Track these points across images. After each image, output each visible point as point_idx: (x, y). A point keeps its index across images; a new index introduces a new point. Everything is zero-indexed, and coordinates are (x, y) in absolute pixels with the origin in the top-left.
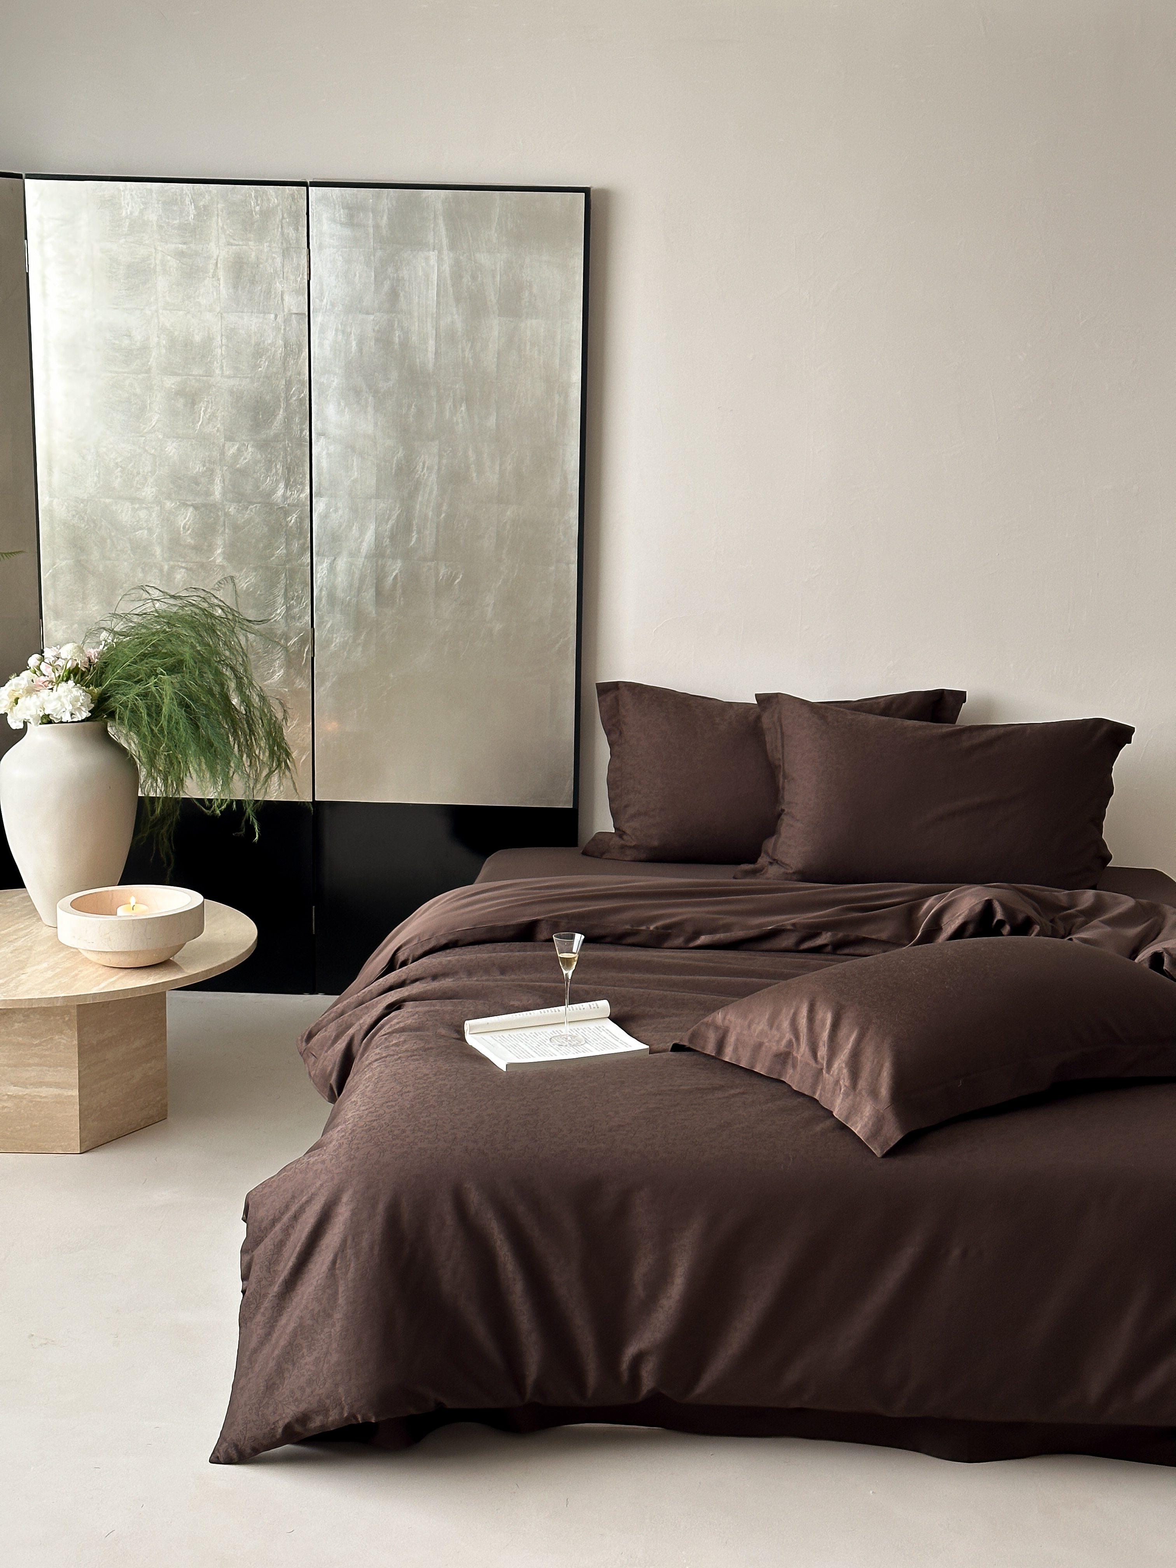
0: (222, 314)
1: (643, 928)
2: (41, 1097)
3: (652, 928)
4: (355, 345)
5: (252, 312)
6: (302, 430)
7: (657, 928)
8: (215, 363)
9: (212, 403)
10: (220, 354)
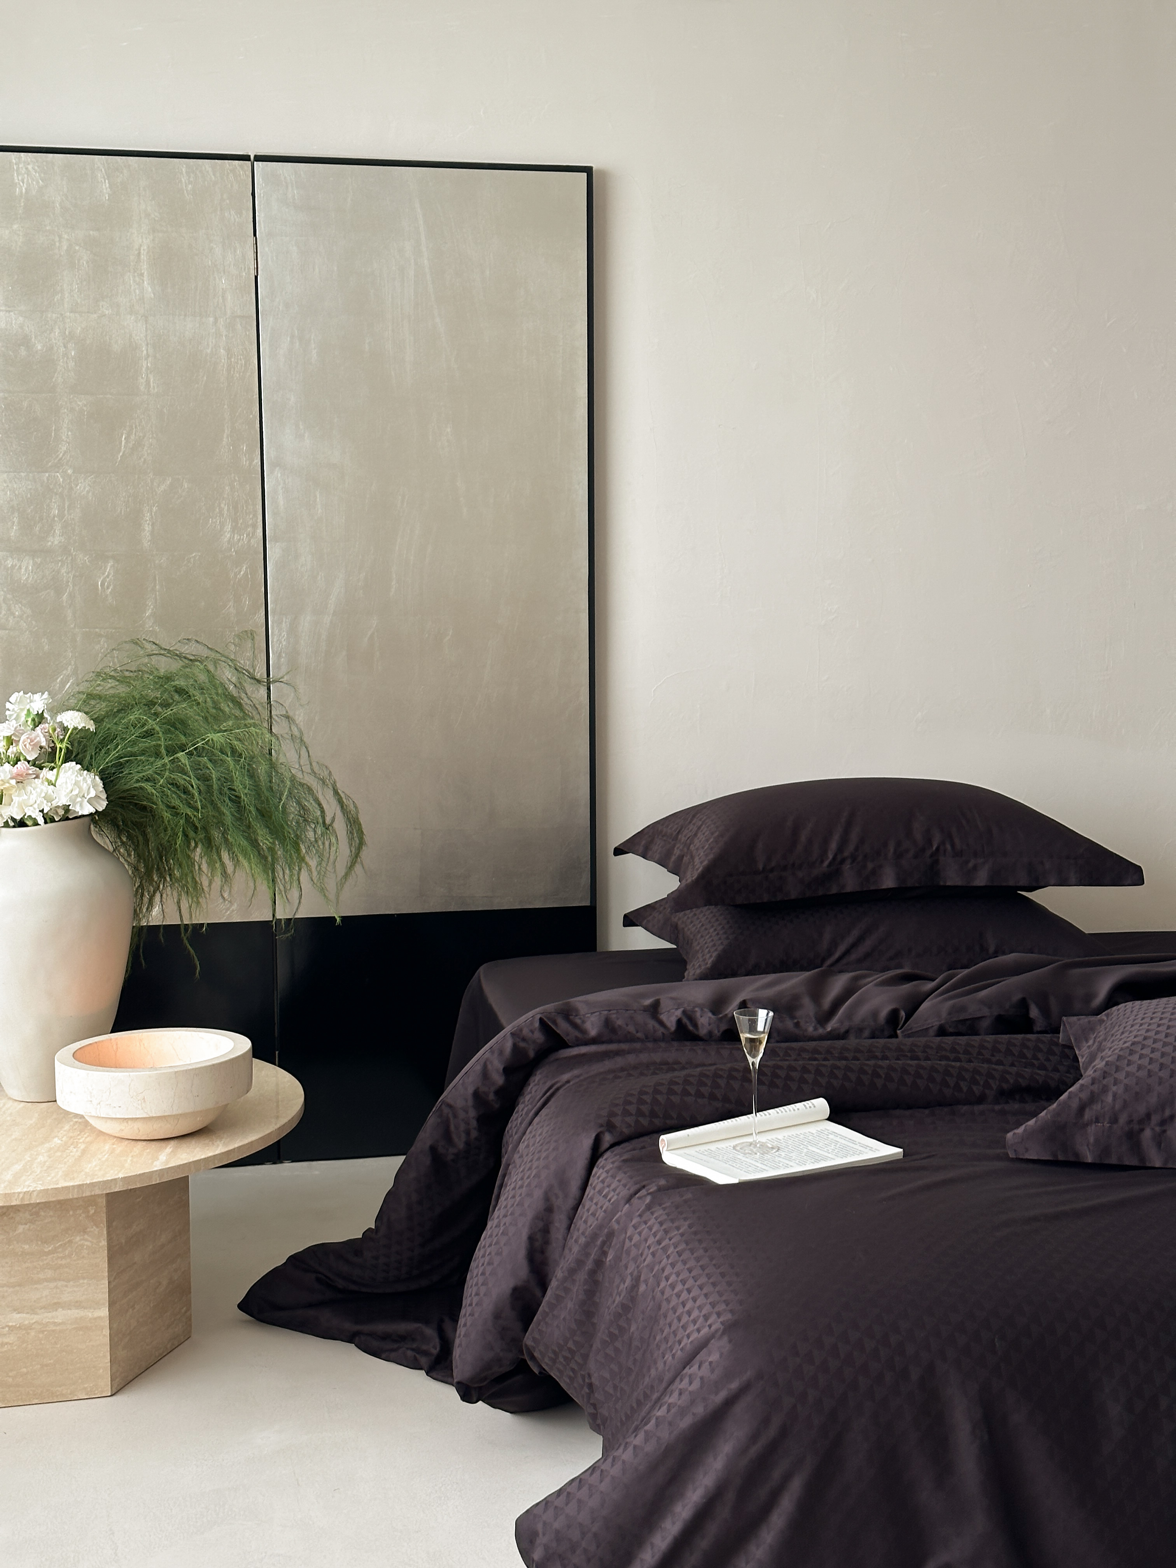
0: (146, 317)
2: (55, 1324)
4: (315, 355)
5: (185, 315)
6: (251, 460)
8: (140, 378)
9: (136, 427)
10: (145, 366)
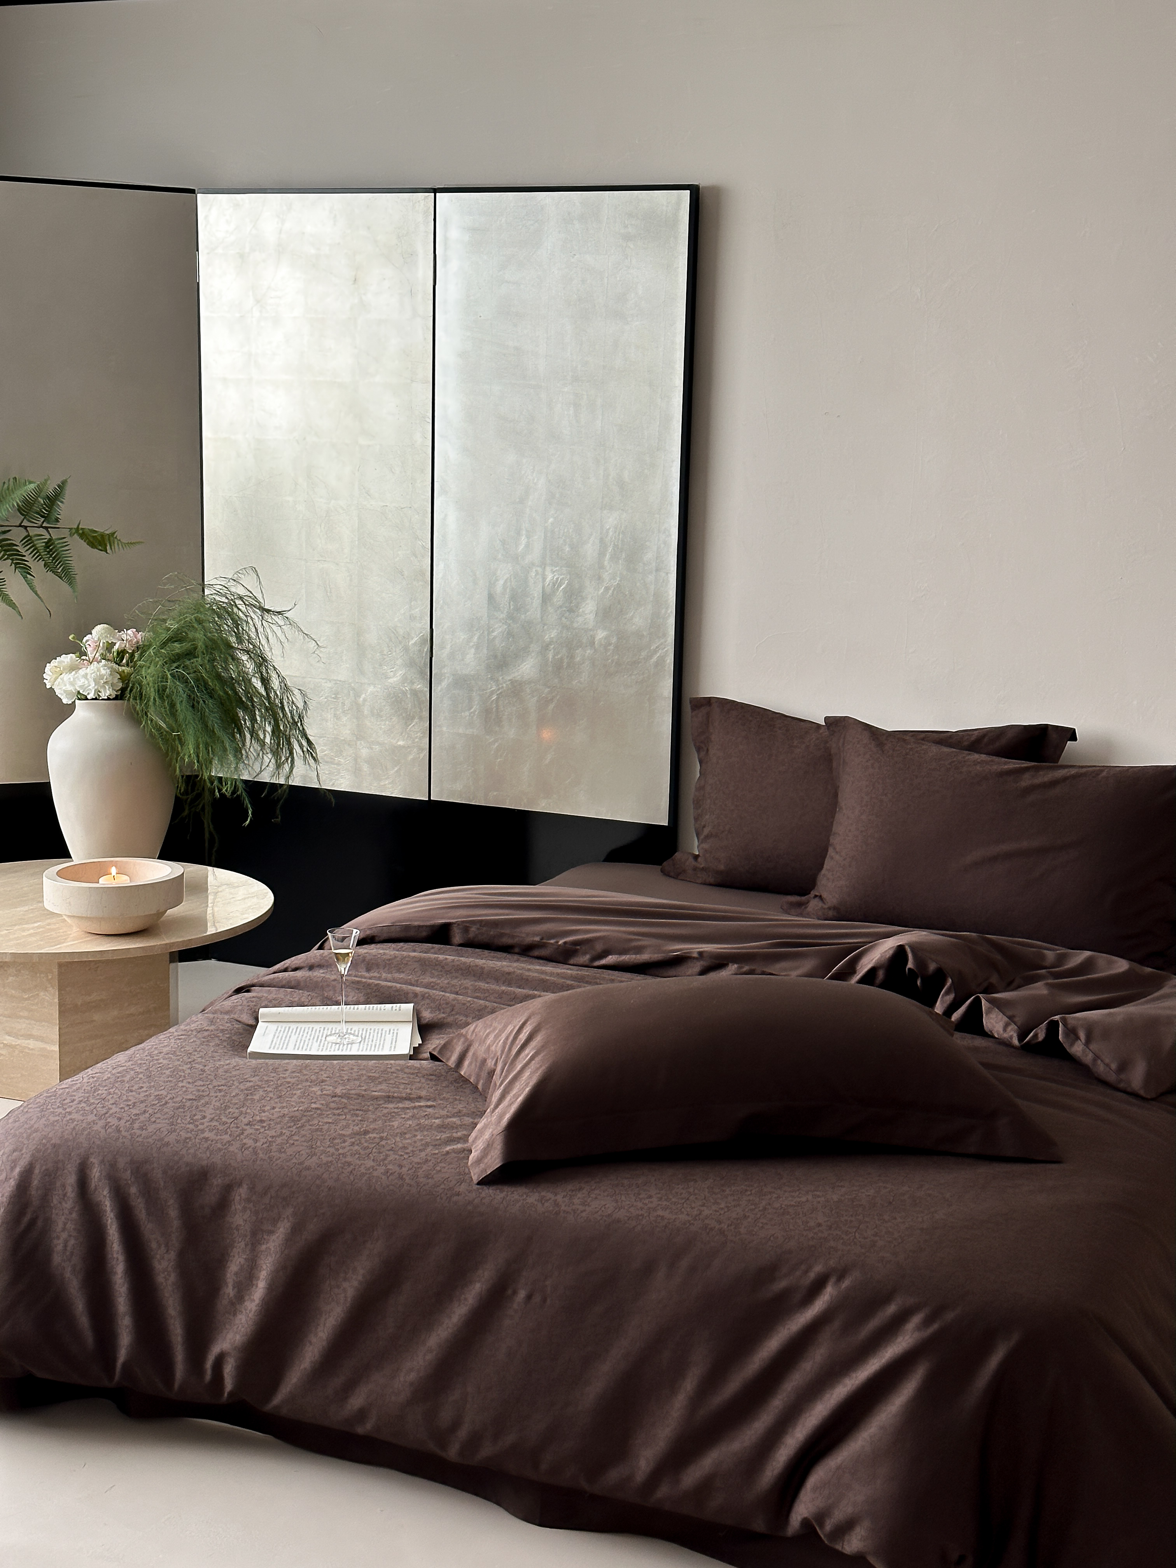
1: (552, 941)
2: (29, 1049)
3: (561, 942)
7: (565, 943)
10: (355, 360)
